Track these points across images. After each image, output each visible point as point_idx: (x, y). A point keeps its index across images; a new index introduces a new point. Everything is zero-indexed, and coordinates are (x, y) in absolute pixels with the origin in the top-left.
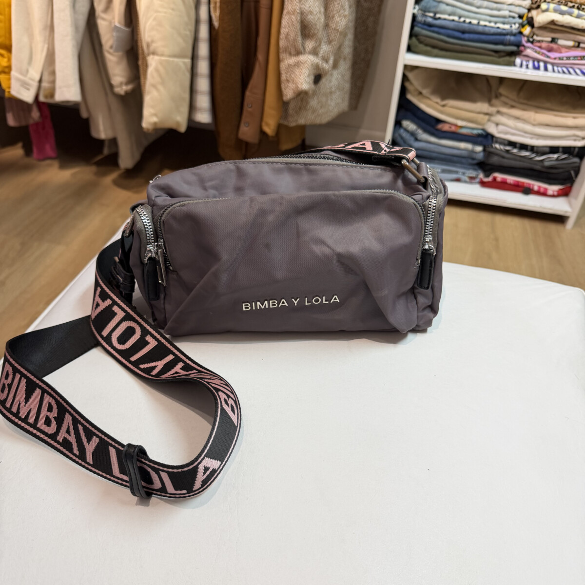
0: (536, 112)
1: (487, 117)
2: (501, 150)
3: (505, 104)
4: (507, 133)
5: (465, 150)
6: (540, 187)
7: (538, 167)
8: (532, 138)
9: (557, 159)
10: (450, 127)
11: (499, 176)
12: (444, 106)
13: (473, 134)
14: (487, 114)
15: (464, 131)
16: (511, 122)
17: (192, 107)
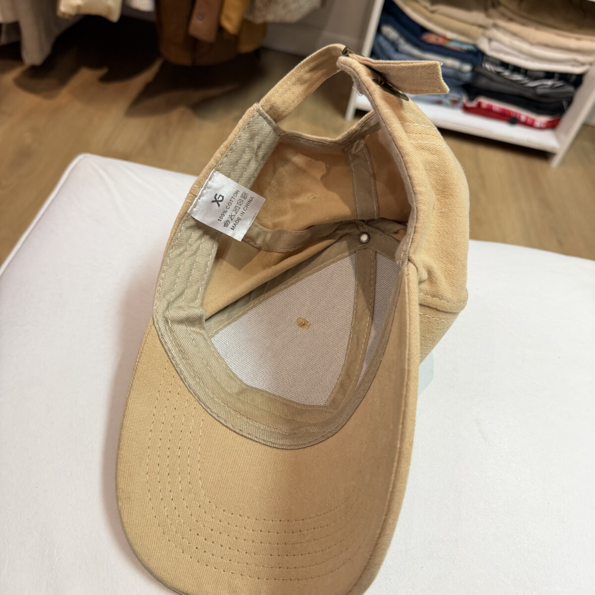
0: (537, 29)
1: (480, 30)
2: (491, 71)
3: (503, 16)
4: (499, 51)
5: (452, 68)
6: (527, 118)
7: (528, 94)
8: (526, 60)
9: (552, 87)
10: (437, 40)
11: (485, 102)
12: (433, 12)
13: (461, 49)
14: (481, 26)
15: (452, 45)
16: (506, 39)
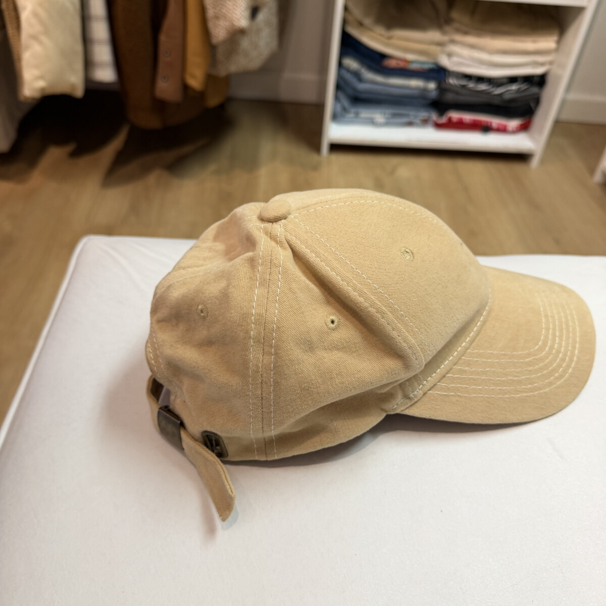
0: (493, 38)
1: (438, 48)
2: (456, 86)
3: (458, 31)
4: (460, 64)
5: (417, 88)
6: (499, 124)
7: (496, 101)
8: (488, 69)
9: (518, 91)
10: (397, 63)
11: (455, 115)
12: (390, 38)
13: (423, 69)
14: (438, 44)
15: (414, 66)
16: (465, 52)
17: (88, 63)
